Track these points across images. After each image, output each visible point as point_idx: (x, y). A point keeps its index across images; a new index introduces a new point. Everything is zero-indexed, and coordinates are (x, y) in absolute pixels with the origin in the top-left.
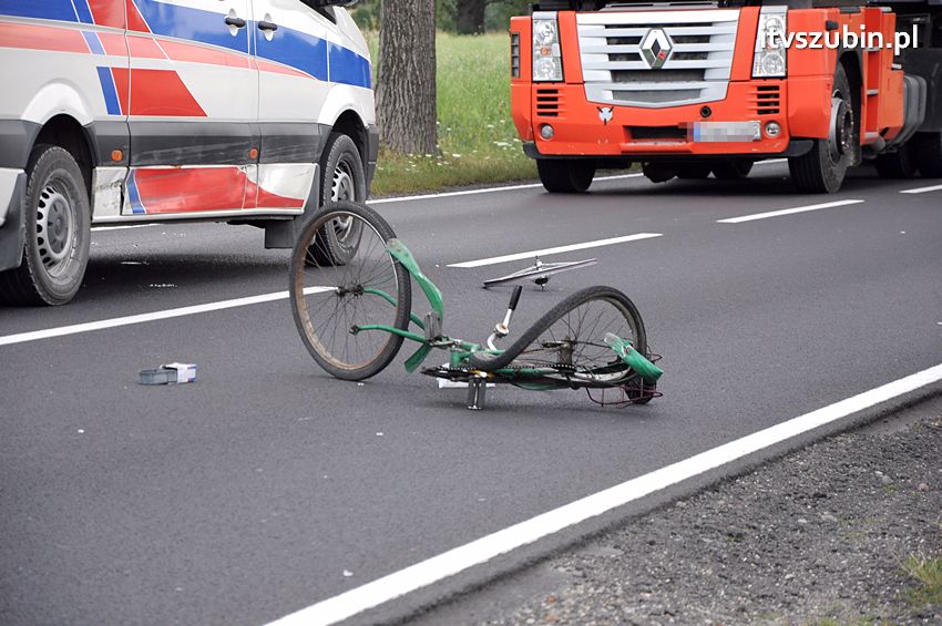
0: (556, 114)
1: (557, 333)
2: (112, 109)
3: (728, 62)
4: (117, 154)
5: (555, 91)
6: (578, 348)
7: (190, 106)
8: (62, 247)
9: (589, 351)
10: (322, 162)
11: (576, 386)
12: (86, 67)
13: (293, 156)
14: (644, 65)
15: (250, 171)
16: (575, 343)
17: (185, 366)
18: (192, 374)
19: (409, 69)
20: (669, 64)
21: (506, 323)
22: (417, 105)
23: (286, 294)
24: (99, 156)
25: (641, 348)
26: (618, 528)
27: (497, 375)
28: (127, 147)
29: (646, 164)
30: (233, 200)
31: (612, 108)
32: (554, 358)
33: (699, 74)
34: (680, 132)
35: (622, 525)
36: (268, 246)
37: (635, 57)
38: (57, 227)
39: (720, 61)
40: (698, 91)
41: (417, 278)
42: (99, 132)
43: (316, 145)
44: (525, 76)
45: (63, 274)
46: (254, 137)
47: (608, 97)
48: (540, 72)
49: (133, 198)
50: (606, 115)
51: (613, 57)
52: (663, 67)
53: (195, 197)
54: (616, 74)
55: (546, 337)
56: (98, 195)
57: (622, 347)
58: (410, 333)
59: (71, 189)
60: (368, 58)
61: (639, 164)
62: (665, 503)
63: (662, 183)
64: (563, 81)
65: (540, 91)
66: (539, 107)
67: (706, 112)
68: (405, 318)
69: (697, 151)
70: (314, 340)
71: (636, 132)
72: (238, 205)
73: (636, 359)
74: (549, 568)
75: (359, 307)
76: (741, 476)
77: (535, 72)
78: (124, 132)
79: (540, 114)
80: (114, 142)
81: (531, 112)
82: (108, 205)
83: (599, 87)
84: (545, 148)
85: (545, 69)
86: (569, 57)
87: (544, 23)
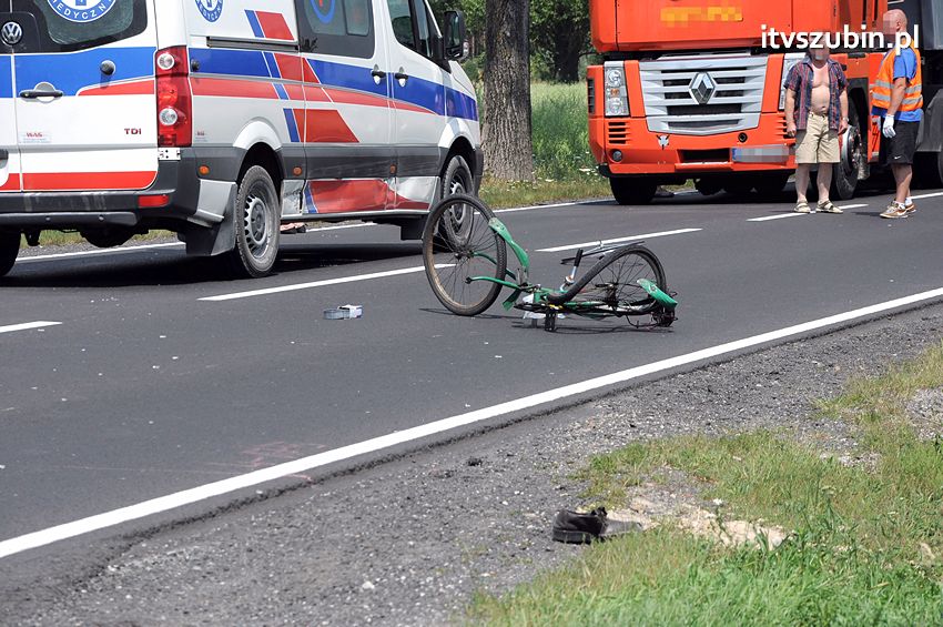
0: (623, 142)
1: (606, 277)
2: (294, 138)
3: (759, 97)
4: (297, 170)
5: (623, 124)
6: (620, 287)
7: (348, 136)
8: (262, 237)
9: (627, 289)
10: (442, 175)
11: (620, 314)
12: (276, 108)
13: (421, 172)
14: (694, 101)
15: (392, 183)
16: (617, 284)
17: (355, 307)
18: (359, 312)
19: (509, 111)
20: (713, 100)
21: (572, 276)
22: (516, 139)
23: (423, 268)
24: (286, 173)
25: (662, 287)
26: (638, 387)
27: (565, 307)
28: (304, 165)
29: (698, 180)
30: (378, 203)
31: (668, 135)
32: (604, 294)
33: (737, 108)
34: (723, 154)
35: (640, 385)
36: (403, 238)
37: (687, 95)
38: (258, 218)
39: (754, 98)
40: (736, 122)
41: (510, 245)
42: (284, 154)
43: (437, 163)
44: (599, 112)
45: (263, 260)
46: (393, 158)
47: (666, 128)
48: (611, 109)
49: (309, 202)
50: (663, 141)
51: (668, 96)
52: (709, 103)
53: (352, 200)
54: (672, 110)
55: (597, 280)
56: (284, 200)
57: (650, 287)
58: (506, 283)
59: (267, 195)
60: (475, 98)
61: (692, 180)
62: (670, 375)
63: (711, 196)
64: (629, 116)
65: (611, 124)
66: (611, 136)
67: (743, 137)
68: (503, 273)
69: (737, 168)
70: (441, 289)
71: (687, 155)
72: (382, 207)
73: (657, 293)
74: (592, 405)
75: (471, 265)
76: (723, 363)
77: (607, 109)
78: (302, 154)
79: (611, 142)
80: (297, 161)
81: (604, 140)
82: (291, 207)
83: (658, 119)
84: (616, 168)
85: (615, 106)
86: (633, 97)
87: (613, 70)
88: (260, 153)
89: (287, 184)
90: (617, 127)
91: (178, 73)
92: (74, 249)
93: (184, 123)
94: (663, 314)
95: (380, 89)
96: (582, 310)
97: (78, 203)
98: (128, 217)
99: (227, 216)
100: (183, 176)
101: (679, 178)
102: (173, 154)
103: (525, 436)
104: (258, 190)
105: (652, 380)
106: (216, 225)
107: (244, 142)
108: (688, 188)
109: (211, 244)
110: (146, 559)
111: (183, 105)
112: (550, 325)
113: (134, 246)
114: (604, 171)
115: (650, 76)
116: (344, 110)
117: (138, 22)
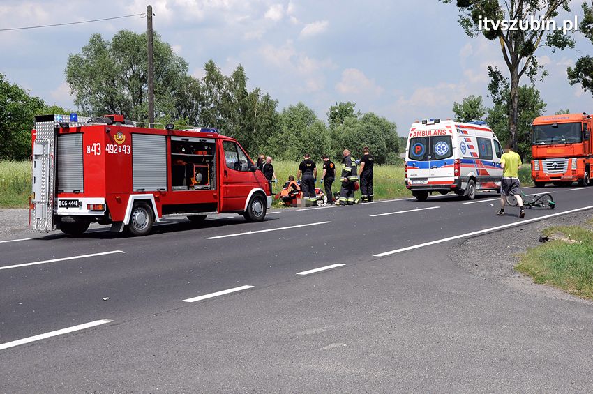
0: (538, 175)
1: (541, 199)
2: (478, 175)
7: (488, 174)
8: (472, 193)
9: (545, 202)
11: (544, 206)
14: (553, 168)
15: (496, 183)
16: (543, 201)
18: (493, 206)
24: (477, 181)
28: (480, 180)
29: (554, 183)
30: (493, 187)
31: (548, 174)
32: (541, 203)
33: (562, 169)
34: (559, 178)
36: (497, 193)
38: (472, 189)
39: (566, 167)
40: (562, 172)
42: (476, 178)
44: (533, 170)
45: (472, 197)
46: (495, 178)
49: (481, 186)
51: (548, 167)
53: (488, 186)
54: (549, 169)
55: (539, 200)
56: (476, 186)
64: (540, 170)
67: (563, 174)
69: (562, 180)
71: (552, 178)
73: (551, 202)
77: (535, 169)
80: (478, 179)
81: (535, 175)
82: (478, 187)
83: (546, 171)
84: (537, 180)
85: (537, 168)
86: (540, 167)
87: (536, 162)
88: (472, 177)
89: (477, 183)
90: (537, 173)
91: (458, 163)
92: (438, 195)
93: (459, 172)
94: (552, 206)
95: (494, 165)
96: (536, 205)
97: (440, 186)
98: (449, 189)
99: (466, 189)
100: (459, 182)
101: (550, 182)
102: (457, 178)
103: (530, 226)
104: (472, 184)
105: (552, 217)
106: (464, 190)
107: (469, 176)
108: (552, 184)
109: (463, 194)
110: (470, 242)
111: (459, 169)
112: (530, 208)
113: (448, 194)
114: (535, 181)
115: (544, 163)
116: (487, 170)
117: (451, 155)
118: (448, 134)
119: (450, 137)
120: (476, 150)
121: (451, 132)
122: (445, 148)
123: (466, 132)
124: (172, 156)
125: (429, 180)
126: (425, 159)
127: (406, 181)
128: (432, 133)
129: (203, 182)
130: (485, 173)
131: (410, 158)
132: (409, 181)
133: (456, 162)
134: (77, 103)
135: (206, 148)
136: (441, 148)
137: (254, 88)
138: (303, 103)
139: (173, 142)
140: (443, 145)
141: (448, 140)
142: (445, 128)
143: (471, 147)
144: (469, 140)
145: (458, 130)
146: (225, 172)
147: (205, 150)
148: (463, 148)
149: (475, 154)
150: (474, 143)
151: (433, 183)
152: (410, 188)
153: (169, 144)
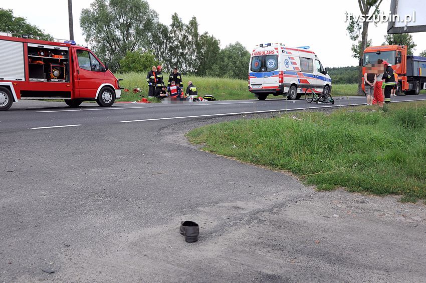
8: (294, 95)
12: (296, 79)
13: (321, 88)
28: (301, 86)
38: (293, 92)
42: (298, 85)
45: (294, 98)
88: (294, 84)
89: (298, 88)
91: (282, 74)
93: (282, 80)
95: (314, 77)
97: (270, 90)
98: (275, 92)
99: (288, 92)
100: (282, 87)
102: (280, 84)
104: (293, 89)
107: (291, 83)
109: (286, 95)
111: (282, 78)
116: (308, 80)
117: (277, 68)
118: (276, 53)
119: (277, 56)
120: (299, 66)
121: (277, 52)
122: (273, 63)
123: (290, 53)
124: (29, 57)
125: (262, 86)
126: (260, 71)
127: (249, 86)
128: (266, 53)
129: (61, 77)
130: (306, 81)
131: (251, 70)
132: (251, 86)
133: (280, 73)
134: (86, 40)
135: (62, 53)
136: (270, 63)
137: (204, 32)
138: (239, 42)
139: (30, 48)
140: (272, 61)
141: (276, 58)
142: (274, 49)
143: (295, 63)
144: (293, 59)
145: (283, 51)
146: (78, 70)
147: (61, 55)
148: (287, 63)
149: (297, 68)
150: (297, 60)
151: (265, 87)
152: (252, 91)
153: (26, 49)
